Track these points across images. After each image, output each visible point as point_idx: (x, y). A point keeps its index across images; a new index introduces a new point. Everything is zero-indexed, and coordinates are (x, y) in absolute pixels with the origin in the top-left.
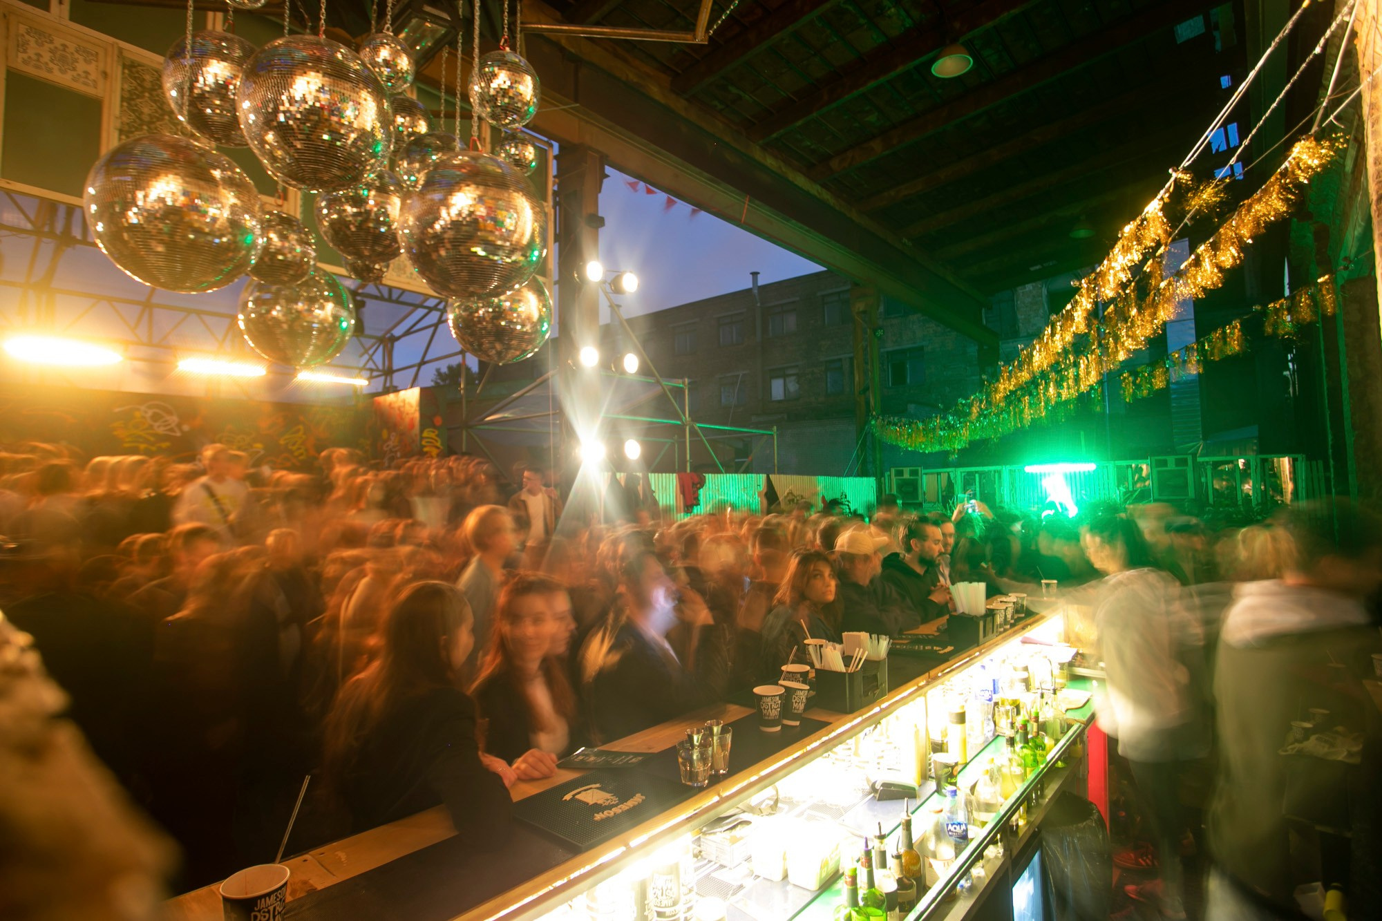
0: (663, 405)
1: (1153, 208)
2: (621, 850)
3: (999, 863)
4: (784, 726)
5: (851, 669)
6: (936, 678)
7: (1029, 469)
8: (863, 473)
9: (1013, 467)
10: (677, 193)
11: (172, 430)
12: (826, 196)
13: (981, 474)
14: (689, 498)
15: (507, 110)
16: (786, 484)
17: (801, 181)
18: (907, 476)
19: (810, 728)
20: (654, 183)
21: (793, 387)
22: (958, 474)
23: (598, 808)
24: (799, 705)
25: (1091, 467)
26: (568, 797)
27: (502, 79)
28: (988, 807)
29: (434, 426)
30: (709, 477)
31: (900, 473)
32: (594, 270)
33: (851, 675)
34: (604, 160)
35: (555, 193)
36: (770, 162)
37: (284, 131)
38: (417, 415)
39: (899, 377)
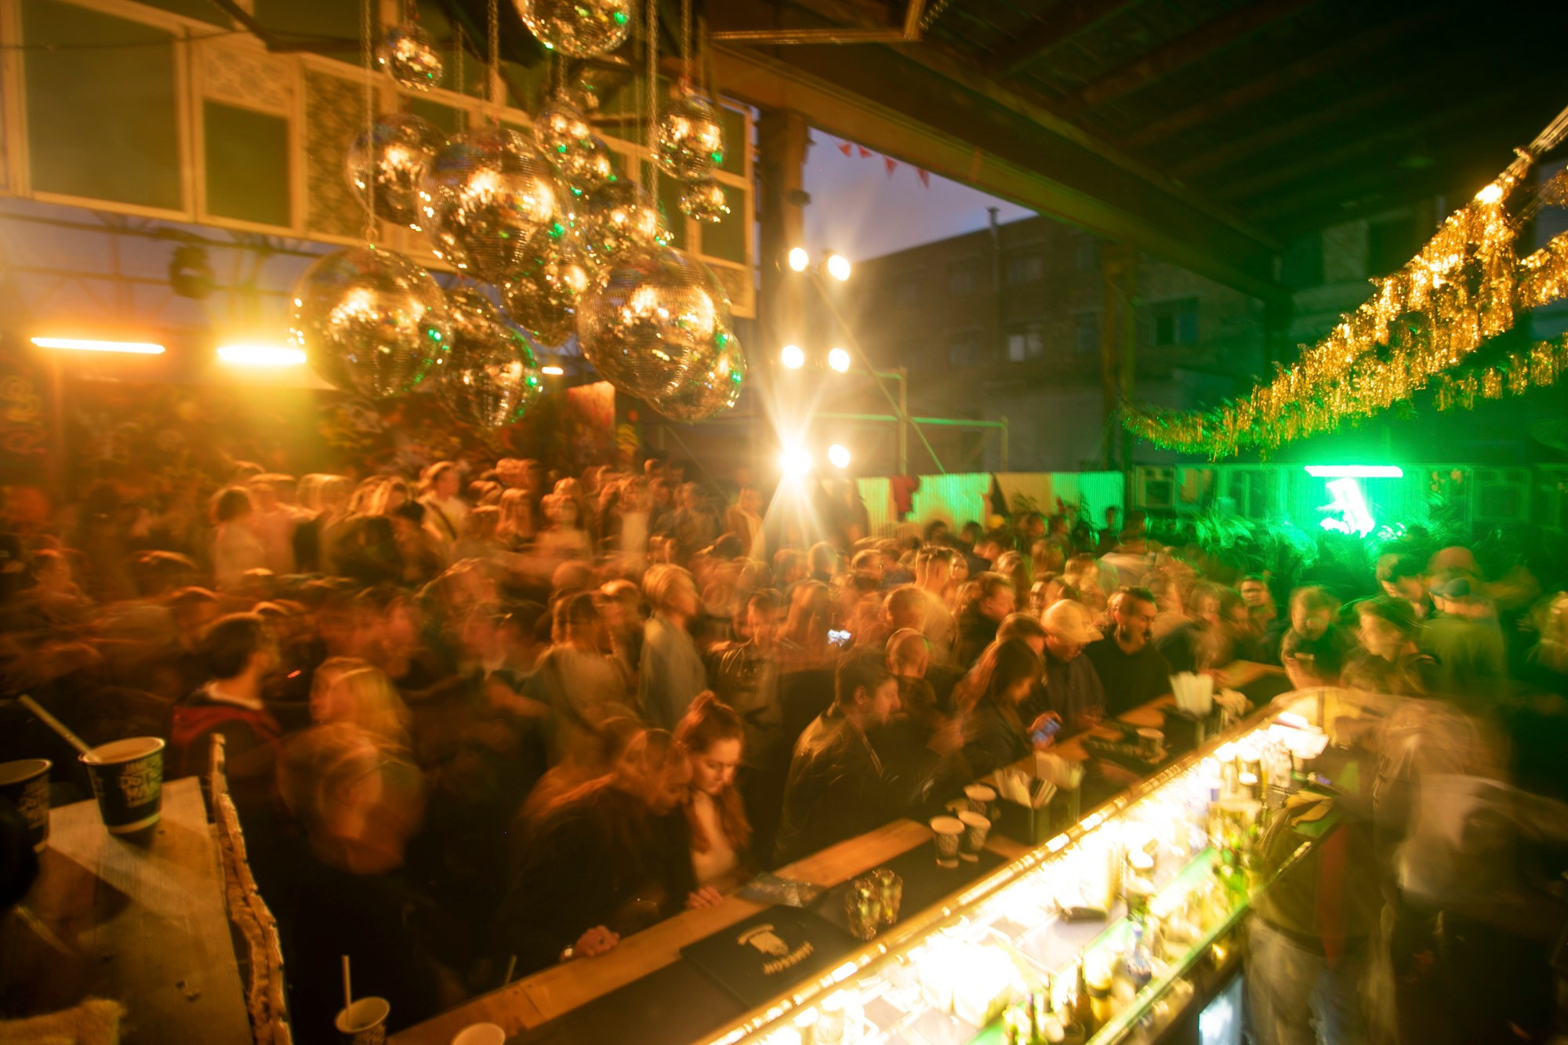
0: (875, 399)
1: (1491, 195)
2: (786, 1005)
3: (1186, 1001)
4: (962, 862)
5: (1038, 802)
6: (1141, 794)
7: (1315, 470)
8: (1110, 466)
9: (1294, 467)
10: (897, 154)
11: (372, 427)
12: (1079, 136)
13: (1251, 473)
14: (903, 503)
15: (690, 163)
16: (1013, 484)
17: (1046, 120)
18: (1159, 477)
19: (990, 863)
20: (868, 144)
21: (1035, 345)
22: (1225, 472)
23: (769, 957)
24: (978, 841)
25: (1394, 471)
26: (742, 940)
27: (682, 128)
28: (1182, 940)
29: (630, 422)
30: (926, 481)
31: (1150, 474)
32: (797, 259)
33: (1037, 812)
34: (810, 122)
35: (756, 165)
36: (1009, 100)
37: (460, 232)
38: (612, 410)
39: (1165, 335)
